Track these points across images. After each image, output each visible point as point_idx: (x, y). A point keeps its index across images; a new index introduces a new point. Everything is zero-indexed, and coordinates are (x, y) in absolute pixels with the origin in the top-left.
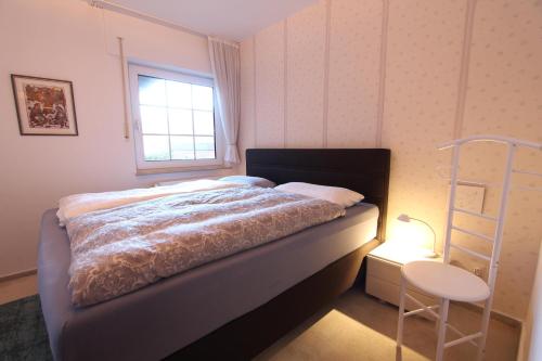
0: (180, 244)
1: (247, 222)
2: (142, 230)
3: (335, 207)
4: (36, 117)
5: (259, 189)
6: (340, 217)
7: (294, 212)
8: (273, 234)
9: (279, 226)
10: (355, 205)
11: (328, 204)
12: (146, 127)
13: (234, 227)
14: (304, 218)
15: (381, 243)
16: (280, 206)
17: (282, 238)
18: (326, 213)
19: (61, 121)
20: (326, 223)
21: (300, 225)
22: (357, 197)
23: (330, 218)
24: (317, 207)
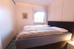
0: (31, 34)
1: (42, 32)
2: (28, 31)
3: (60, 32)
4: (24, 17)
5: (48, 27)
6: (61, 34)
7: (51, 32)
8: (46, 35)
9: (47, 34)
10: (66, 32)
11: (59, 31)
12: (35, 18)
13: (40, 33)
14: (53, 33)
15: (72, 41)
16: (49, 30)
17: (48, 36)
18: (58, 33)
19: (26, 17)
20: (57, 35)
21: (52, 34)
22: (67, 31)
23: (59, 34)
24: (56, 32)
